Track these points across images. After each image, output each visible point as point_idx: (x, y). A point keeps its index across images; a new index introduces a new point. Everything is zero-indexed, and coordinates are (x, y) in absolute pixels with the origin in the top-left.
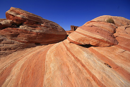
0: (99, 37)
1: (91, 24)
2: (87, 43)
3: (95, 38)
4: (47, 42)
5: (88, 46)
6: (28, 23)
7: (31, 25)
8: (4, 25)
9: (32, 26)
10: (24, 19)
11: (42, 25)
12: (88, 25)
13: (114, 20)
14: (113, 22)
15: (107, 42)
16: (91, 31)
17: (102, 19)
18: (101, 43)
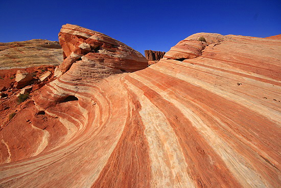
0: (188, 51)
1: (184, 43)
2: (181, 57)
3: (186, 53)
4: (132, 70)
5: (182, 60)
6: (106, 47)
7: (109, 49)
8: (84, 49)
9: (111, 50)
10: (100, 41)
11: (119, 48)
12: (181, 44)
13: (206, 39)
14: (205, 41)
15: (194, 55)
16: (184, 48)
17: (195, 38)
18: (191, 56)
